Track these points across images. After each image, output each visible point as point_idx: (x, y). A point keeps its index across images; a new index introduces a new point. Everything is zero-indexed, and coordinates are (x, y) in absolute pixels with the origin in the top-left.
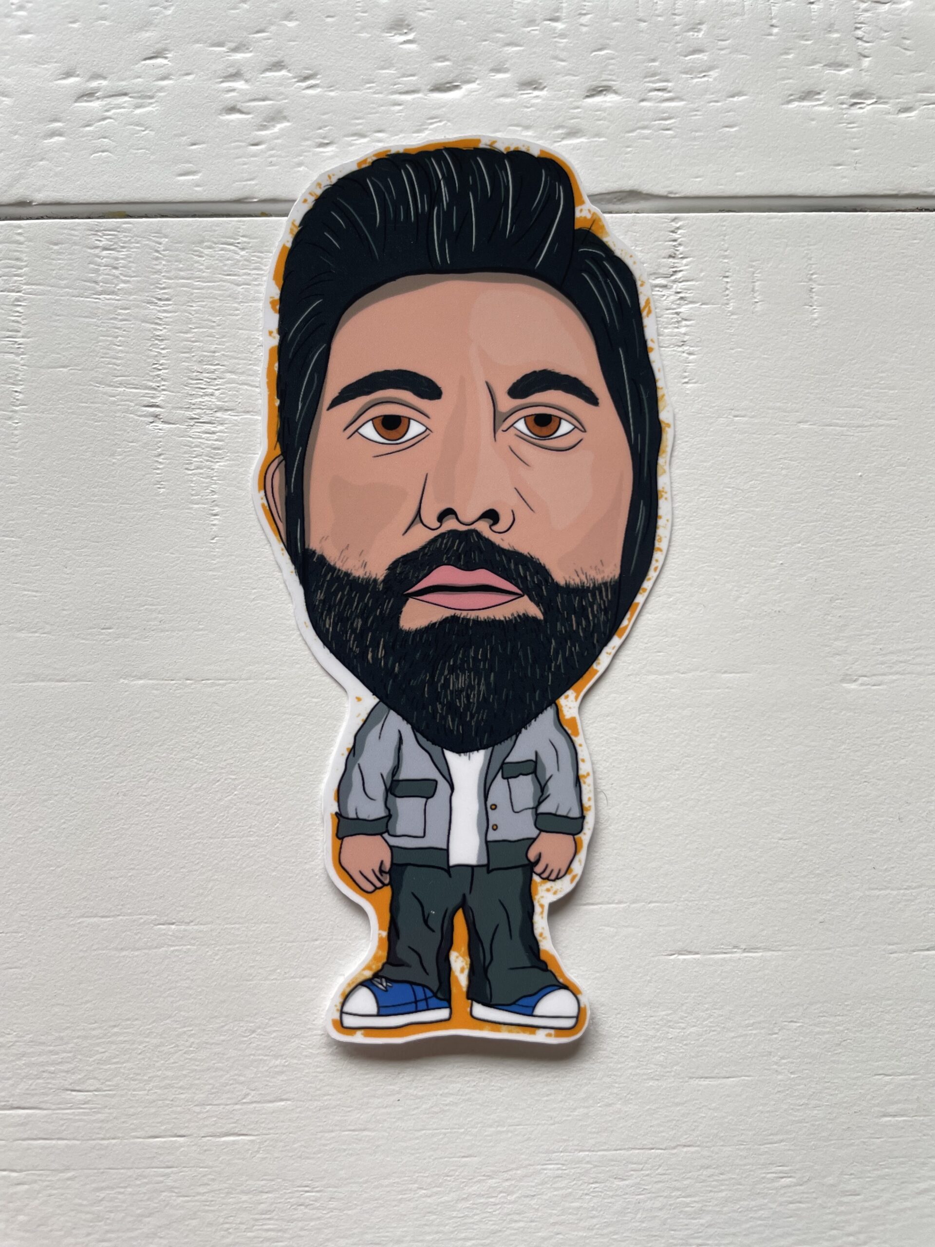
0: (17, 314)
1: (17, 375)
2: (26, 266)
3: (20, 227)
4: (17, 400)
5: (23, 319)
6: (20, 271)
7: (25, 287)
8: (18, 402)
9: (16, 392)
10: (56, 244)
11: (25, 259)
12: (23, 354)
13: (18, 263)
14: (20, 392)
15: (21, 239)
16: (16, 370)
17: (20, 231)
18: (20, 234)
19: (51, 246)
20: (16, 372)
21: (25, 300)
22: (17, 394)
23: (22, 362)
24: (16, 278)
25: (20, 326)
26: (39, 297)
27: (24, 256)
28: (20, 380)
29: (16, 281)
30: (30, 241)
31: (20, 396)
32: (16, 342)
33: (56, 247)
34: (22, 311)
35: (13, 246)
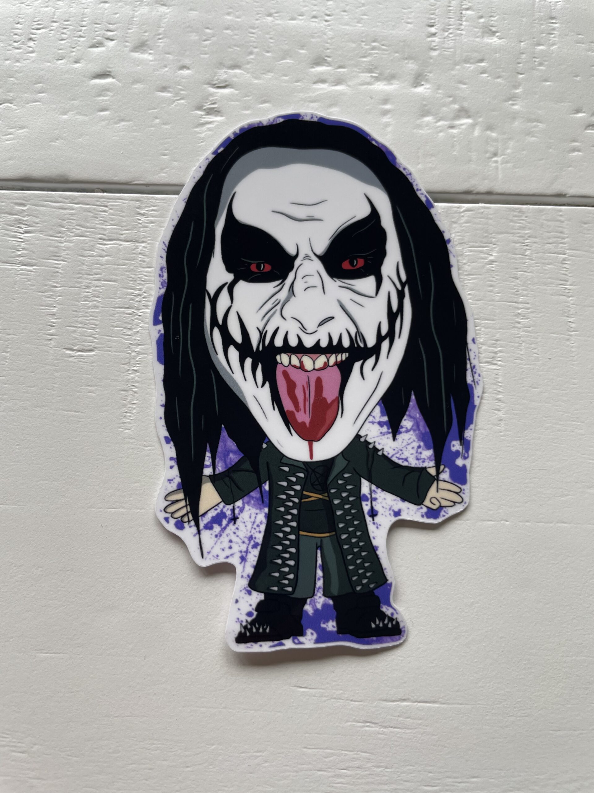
0: (565, 269)
1: (569, 311)
2: (567, 237)
3: (560, 211)
4: (571, 327)
5: (570, 273)
6: (563, 241)
7: (568, 251)
8: (572, 329)
9: (570, 322)
10: (585, 223)
11: (567, 232)
12: (571, 296)
13: (562, 235)
14: (573, 322)
15: (562, 219)
16: (568, 307)
17: (561, 213)
18: (561, 216)
19: (583, 225)
20: (569, 309)
21: (569, 260)
22: (570, 324)
23: (571, 302)
24: (561, 245)
25: (568, 277)
26: (578, 259)
27: (565, 230)
28: (572, 314)
29: (562, 247)
30: (569, 220)
31: (573, 325)
32: (566, 288)
33: (586, 226)
34: (568, 267)
35: (558, 224)
